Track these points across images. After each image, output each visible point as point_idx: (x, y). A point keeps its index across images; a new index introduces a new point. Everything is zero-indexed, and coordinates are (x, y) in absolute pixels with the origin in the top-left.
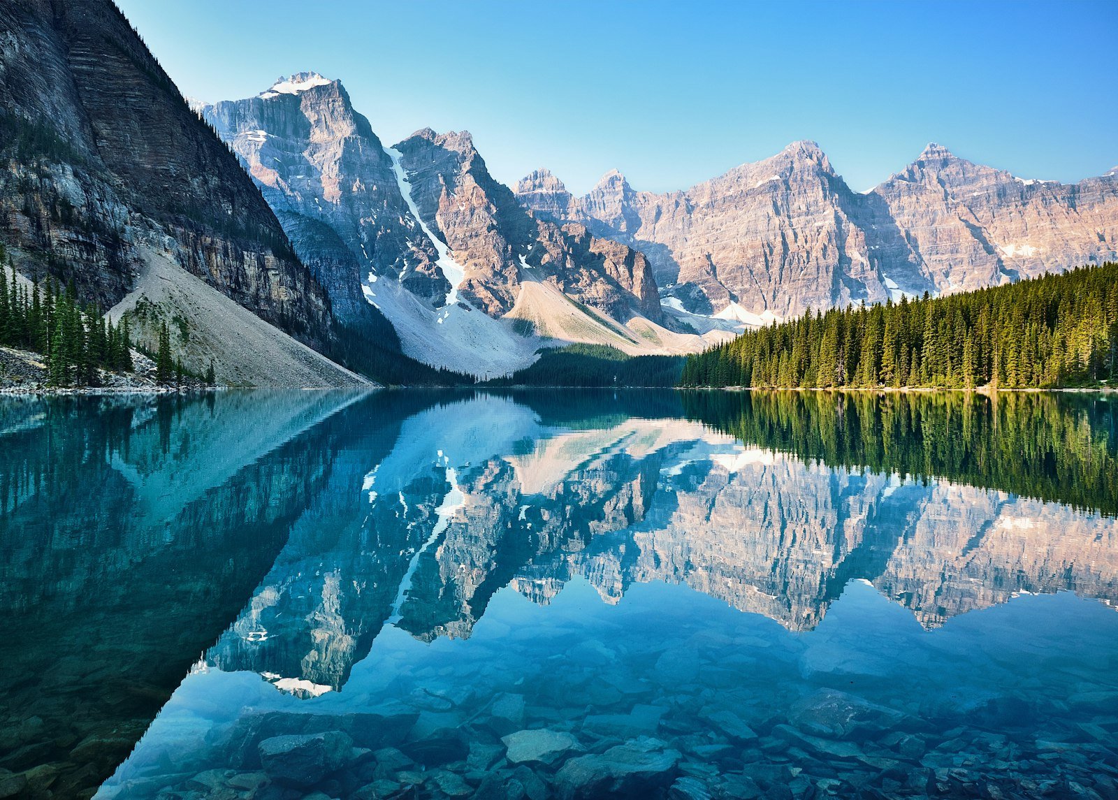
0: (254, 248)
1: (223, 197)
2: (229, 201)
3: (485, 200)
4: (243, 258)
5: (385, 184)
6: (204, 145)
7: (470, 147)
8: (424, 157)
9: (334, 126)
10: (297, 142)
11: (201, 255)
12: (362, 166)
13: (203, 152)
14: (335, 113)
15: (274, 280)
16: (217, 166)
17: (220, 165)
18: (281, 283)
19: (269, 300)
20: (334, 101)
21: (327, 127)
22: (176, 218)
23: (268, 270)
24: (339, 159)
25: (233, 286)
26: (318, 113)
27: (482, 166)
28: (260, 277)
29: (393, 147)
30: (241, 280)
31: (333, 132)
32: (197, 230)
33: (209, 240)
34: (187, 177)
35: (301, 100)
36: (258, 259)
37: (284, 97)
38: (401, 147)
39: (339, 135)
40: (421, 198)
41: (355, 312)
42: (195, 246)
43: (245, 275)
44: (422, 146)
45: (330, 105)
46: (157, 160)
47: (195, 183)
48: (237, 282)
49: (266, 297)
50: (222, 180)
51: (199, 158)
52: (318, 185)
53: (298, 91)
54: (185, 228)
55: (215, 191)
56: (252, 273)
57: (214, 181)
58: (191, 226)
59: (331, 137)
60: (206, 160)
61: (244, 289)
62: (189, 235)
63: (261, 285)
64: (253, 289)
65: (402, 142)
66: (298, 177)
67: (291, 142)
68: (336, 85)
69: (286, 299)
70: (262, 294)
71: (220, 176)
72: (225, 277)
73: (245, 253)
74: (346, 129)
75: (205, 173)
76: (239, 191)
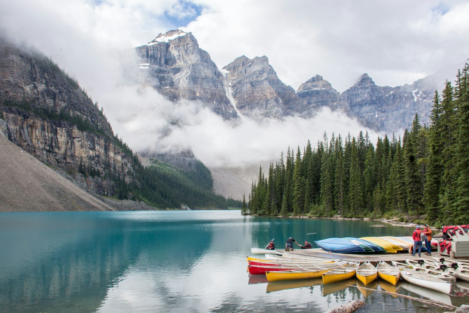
0: (65, 125)
1: (48, 96)
2: (51, 98)
3: (275, 95)
4: (57, 131)
5: (215, 89)
6: (36, 66)
7: (267, 65)
8: (241, 73)
9: (187, 58)
10: (167, 68)
11: (26, 131)
12: (203, 79)
13: (35, 70)
14: (188, 51)
15: (77, 144)
16: (45, 78)
17: (47, 77)
18: (82, 146)
19: (73, 156)
20: (187, 44)
21: (183, 59)
22: (10, 109)
23: (74, 138)
24: (189, 76)
25: (48, 148)
26: (179, 51)
27: (274, 75)
28: (68, 142)
29: (224, 68)
30: (54, 144)
31: (186, 61)
32: (24, 116)
33: (32, 121)
34: (22, 85)
35: (170, 45)
36: (67, 132)
37: (160, 44)
38: (228, 68)
39: (190, 63)
40: (237, 96)
41: (185, 164)
42: (22, 125)
43: (57, 142)
44: (240, 66)
45: (185, 47)
46: (3, 75)
47: (28, 89)
48: (51, 146)
49: (71, 155)
50: (47, 86)
51: (32, 74)
52: (177, 91)
53: (169, 40)
54: (16, 114)
55: (42, 93)
56: (63, 140)
57: (42, 87)
58: (20, 113)
59: (185, 64)
60: (36, 74)
61: (56, 150)
62: (17, 118)
63: (68, 148)
64: (63, 150)
65: (229, 65)
66: (166, 87)
67: (163, 68)
68: (189, 35)
69: (86, 155)
70: (69, 153)
71: (47, 84)
72: (41, 143)
73: (58, 128)
74: (194, 58)
75: (36, 83)
76: (60, 92)
